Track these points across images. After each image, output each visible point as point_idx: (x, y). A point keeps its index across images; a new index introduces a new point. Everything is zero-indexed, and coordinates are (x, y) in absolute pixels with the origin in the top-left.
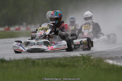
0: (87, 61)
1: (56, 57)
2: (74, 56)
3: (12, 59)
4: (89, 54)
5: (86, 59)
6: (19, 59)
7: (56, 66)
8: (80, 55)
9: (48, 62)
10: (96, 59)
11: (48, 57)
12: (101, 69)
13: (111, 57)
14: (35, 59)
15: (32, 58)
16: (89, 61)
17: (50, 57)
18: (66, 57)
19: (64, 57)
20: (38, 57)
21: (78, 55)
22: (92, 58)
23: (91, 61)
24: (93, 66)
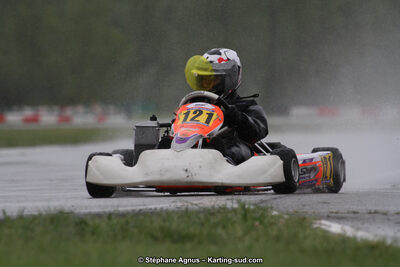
0: (257, 223)
1: (156, 209)
2: (213, 207)
3: (9, 214)
5: (255, 219)
6: (36, 213)
7: (155, 239)
8: (236, 206)
9: (127, 223)
10: (286, 217)
11: (130, 208)
12: (302, 251)
13: (336, 213)
14: (86, 214)
15: (77, 211)
16: (261, 222)
17: (138, 208)
18: (187, 209)
19: (184, 209)
20: (96, 210)
21: (229, 205)
22: (275, 213)
23: (271, 224)
24: (278, 239)
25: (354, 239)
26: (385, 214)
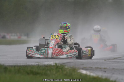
0: (60, 70)
1: (30, 65)
2: (48, 65)
4: (63, 64)
5: (60, 68)
7: (28, 74)
8: (54, 64)
9: (20, 69)
10: (70, 68)
11: (22, 64)
13: (86, 68)
14: (8, 66)
15: (5, 65)
17: (24, 64)
19: (38, 65)
20: (11, 64)
21: (52, 64)
22: (66, 67)
23: (65, 70)
24: (66, 75)
25: (90, 76)
26: (100, 68)
